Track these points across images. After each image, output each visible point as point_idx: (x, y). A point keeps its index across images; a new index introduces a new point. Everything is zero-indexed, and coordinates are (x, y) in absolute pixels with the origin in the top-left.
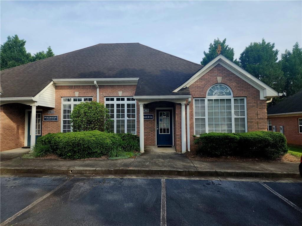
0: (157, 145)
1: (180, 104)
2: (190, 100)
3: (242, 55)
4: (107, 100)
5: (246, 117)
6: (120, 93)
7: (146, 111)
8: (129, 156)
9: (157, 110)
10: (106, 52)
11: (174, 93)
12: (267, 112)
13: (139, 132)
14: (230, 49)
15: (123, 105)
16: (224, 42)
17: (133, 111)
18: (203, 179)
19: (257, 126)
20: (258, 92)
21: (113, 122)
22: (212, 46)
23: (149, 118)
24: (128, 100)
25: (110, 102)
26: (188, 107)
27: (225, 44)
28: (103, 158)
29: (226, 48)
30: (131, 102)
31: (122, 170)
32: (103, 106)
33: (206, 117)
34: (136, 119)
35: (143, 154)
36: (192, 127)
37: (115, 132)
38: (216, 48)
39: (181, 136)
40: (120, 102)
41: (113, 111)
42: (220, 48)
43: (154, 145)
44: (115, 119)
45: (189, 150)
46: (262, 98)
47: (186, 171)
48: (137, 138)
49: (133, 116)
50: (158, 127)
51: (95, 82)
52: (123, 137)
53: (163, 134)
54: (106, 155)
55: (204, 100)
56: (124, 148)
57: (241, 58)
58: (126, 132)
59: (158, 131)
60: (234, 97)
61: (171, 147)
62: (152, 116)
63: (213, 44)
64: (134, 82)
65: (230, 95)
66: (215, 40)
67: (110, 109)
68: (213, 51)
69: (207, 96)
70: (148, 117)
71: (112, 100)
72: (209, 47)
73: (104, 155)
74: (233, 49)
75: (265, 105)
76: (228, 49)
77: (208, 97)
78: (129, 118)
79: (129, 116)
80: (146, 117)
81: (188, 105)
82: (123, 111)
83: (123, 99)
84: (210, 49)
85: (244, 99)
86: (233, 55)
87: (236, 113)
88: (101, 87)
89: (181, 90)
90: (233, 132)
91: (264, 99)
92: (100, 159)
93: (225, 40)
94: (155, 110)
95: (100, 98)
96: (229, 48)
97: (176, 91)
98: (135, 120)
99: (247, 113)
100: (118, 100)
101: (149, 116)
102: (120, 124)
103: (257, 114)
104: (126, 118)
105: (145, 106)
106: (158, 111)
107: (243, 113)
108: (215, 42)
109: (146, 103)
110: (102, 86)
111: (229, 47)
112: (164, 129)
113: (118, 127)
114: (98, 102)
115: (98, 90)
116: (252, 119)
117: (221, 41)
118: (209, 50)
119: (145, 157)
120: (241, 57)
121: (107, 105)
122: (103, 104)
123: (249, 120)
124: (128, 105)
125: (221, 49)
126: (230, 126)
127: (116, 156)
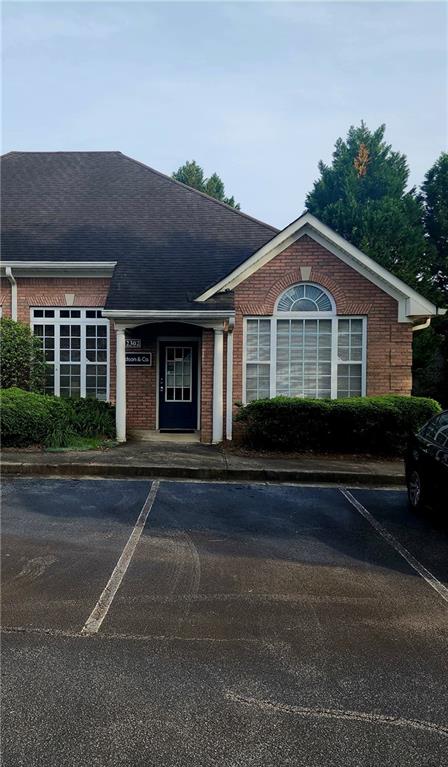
0: (160, 427)
1: (212, 331)
2: (232, 320)
3: (430, 175)
4: (38, 314)
5: (363, 362)
6: (70, 299)
7: (133, 343)
8: (90, 446)
9: (161, 343)
10: (31, 183)
11: (197, 303)
12: (411, 351)
13: (114, 395)
14: (395, 156)
15: (76, 329)
16: (379, 135)
17: (102, 344)
18: (235, 483)
19: (388, 384)
20: (395, 304)
21: (51, 369)
22: (344, 147)
23: (142, 363)
24: (90, 315)
25: (44, 321)
26: (230, 338)
27: (383, 141)
28: (33, 448)
29: (384, 154)
30: (95, 322)
31: (77, 466)
32: (27, 331)
33: (273, 362)
34: (108, 363)
35: (122, 444)
36: (237, 385)
37: (57, 393)
38: (354, 153)
39: (212, 405)
40: (70, 321)
41: (50, 343)
42: (364, 155)
43: (152, 428)
44: (57, 362)
45: (229, 438)
46: (402, 318)
47: (203, 470)
48: (111, 410)
49: (102, 356)
50: (163, 385)
51: (8, 271)
52: (78, 405)
53: (174, 401)
54: (39, 443)
55: (269, 321)
56: (78, 429)
57: (427, 186)
58: (83, 395)
59: (162, 395)
60: (338, 315)
61: (192, 432)
62: (148, 356)
63: (345, 141)
64: (105, 270)
65: (330, 309)
66: (352, 127)
67: (44, 337)
68: (345, 162)
69: (275, 312)
70: (139, 360)
71: (50, 314)
72: (335, 150)
73: (36, 442)
74: (403, 158)
75: (407, 337)
76: (389, 155)
77: (278, 315)
78: (91, 361)
79: (90, 356)
80: (133, 360)
81: (230, 332)
82: (77, 343)
83: (76, 314)
84: (336, 154)
85: (361, 320)
86: (406, 175)
87: (342, 354)
88: (20, 281)
89: (214, 296)
90: (334, 396)
91: (406, 320)
92: (26, 450)
93: (382, 129)
94: (156, 341)
95: (19, 310)
96: (393, 154)
97: (203, 298)
98: (105, 366)
99: (367, 353)
100: (64, 314)
101: (141, 356)
102: (70, 376)
103: (390, 356)
104: (84, 362)
105: (129, 334)
106: (163, 345)
107: (357, 354)
108: (351, 133)
109: (131, 326)
110: (23, 279)
111: (392, 149)
112: (178, 391)
113: (64, 382)
114: (15, 318)
115: (15, 289)
116: (377, 367)
117: (372, 130)
118: (332, 158)
119: (126, 449)
120: (425, 183)
121: (38, 328)
122: (28, 325)
123: (369, 370)
124: (90, 330)
125: (369, 156)
126: (327, 382)
127: (62, 445)
